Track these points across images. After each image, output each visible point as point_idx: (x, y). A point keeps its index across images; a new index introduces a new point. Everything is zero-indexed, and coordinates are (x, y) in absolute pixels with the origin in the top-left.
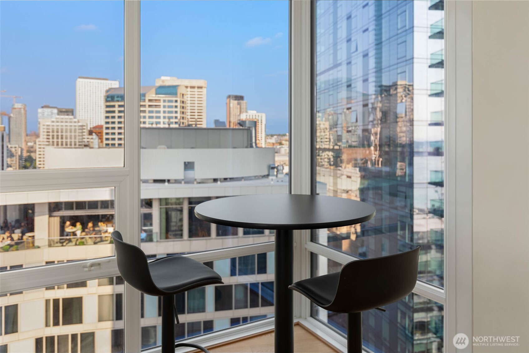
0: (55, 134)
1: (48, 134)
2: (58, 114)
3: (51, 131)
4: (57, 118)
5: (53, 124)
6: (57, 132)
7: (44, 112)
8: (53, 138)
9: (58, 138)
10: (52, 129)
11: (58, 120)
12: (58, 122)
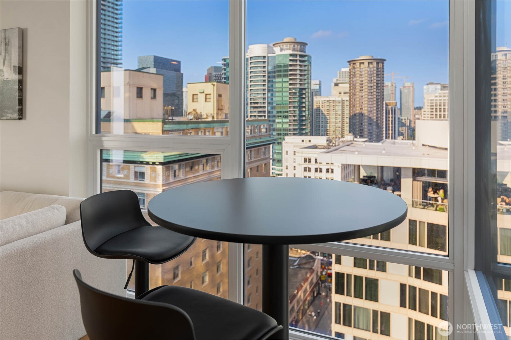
0: (438, 107)
1: (432, 107)
2: (441, 90)
3: (434, 105)
4: (439, 93)
5: (436, 98)
6: (440, 105)
7: (428, 89)
8: (436, 111)
9: (440, 111)
10: (435, 103)
11: (440, 95)
12: (440, 96)
